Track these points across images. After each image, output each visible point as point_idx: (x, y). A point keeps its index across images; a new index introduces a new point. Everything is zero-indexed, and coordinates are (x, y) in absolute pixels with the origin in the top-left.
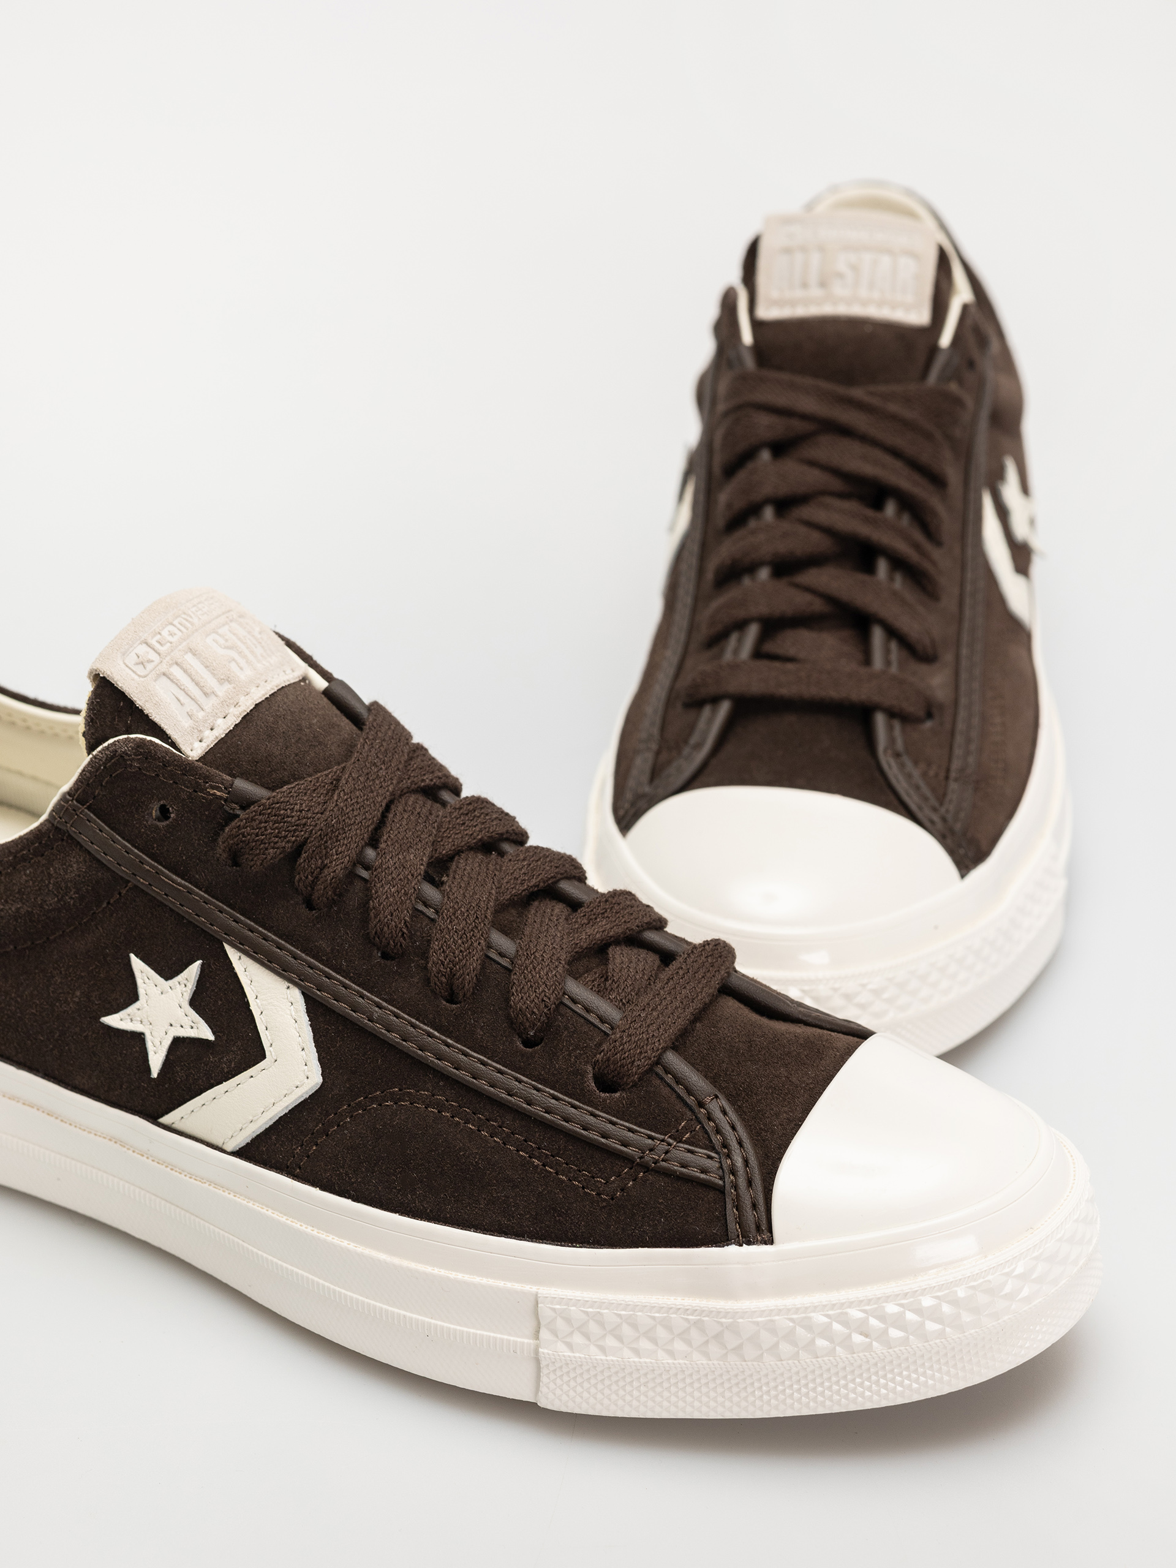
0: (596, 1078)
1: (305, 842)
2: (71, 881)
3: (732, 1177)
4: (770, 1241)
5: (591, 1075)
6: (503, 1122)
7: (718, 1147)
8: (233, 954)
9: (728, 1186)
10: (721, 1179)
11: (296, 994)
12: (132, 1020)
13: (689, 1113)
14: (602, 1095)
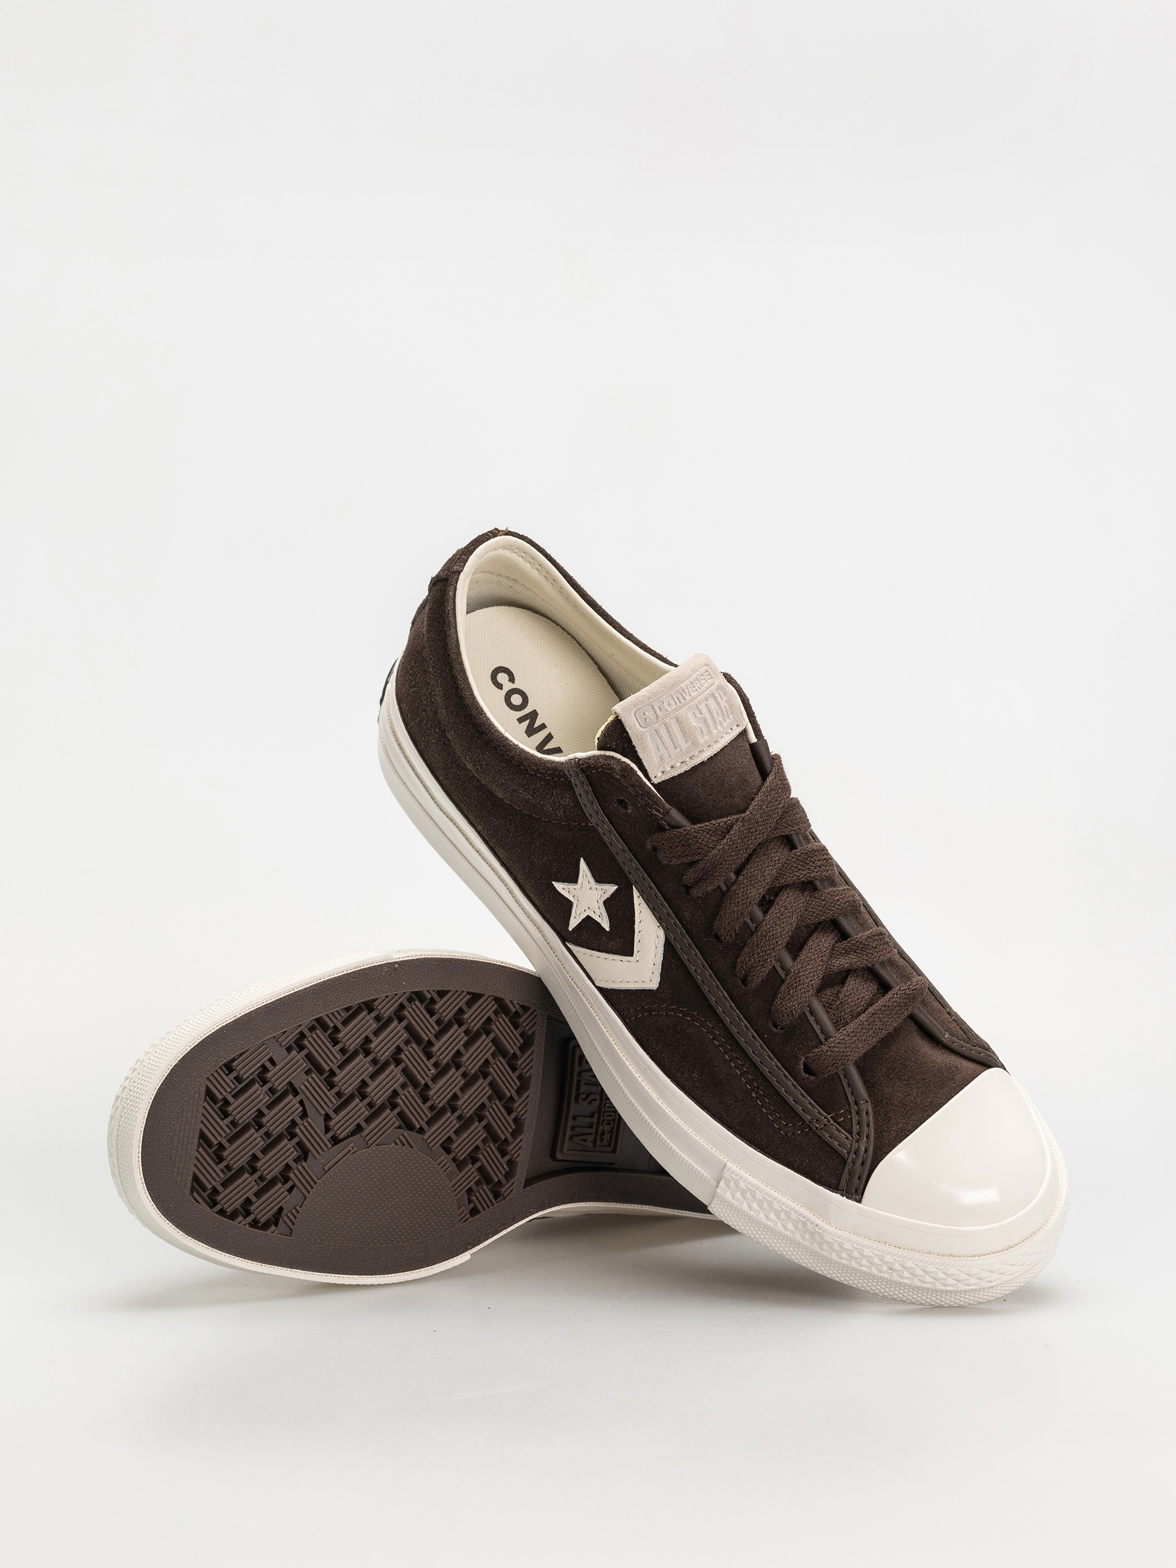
0: (805, 1065)
1: (697, 861)
2: (563, 805)
3: (854, 1156)
4: (860, 1201)
5: (802, 1062)
6: (745, 1064)
7: (855, 1133)
8: (636, 893)
9: (850, 1160)
10: (848, 1154)
11: (661, 933)
12: (569, 892)
13: (847, 1106)
14: (804, 1075)
